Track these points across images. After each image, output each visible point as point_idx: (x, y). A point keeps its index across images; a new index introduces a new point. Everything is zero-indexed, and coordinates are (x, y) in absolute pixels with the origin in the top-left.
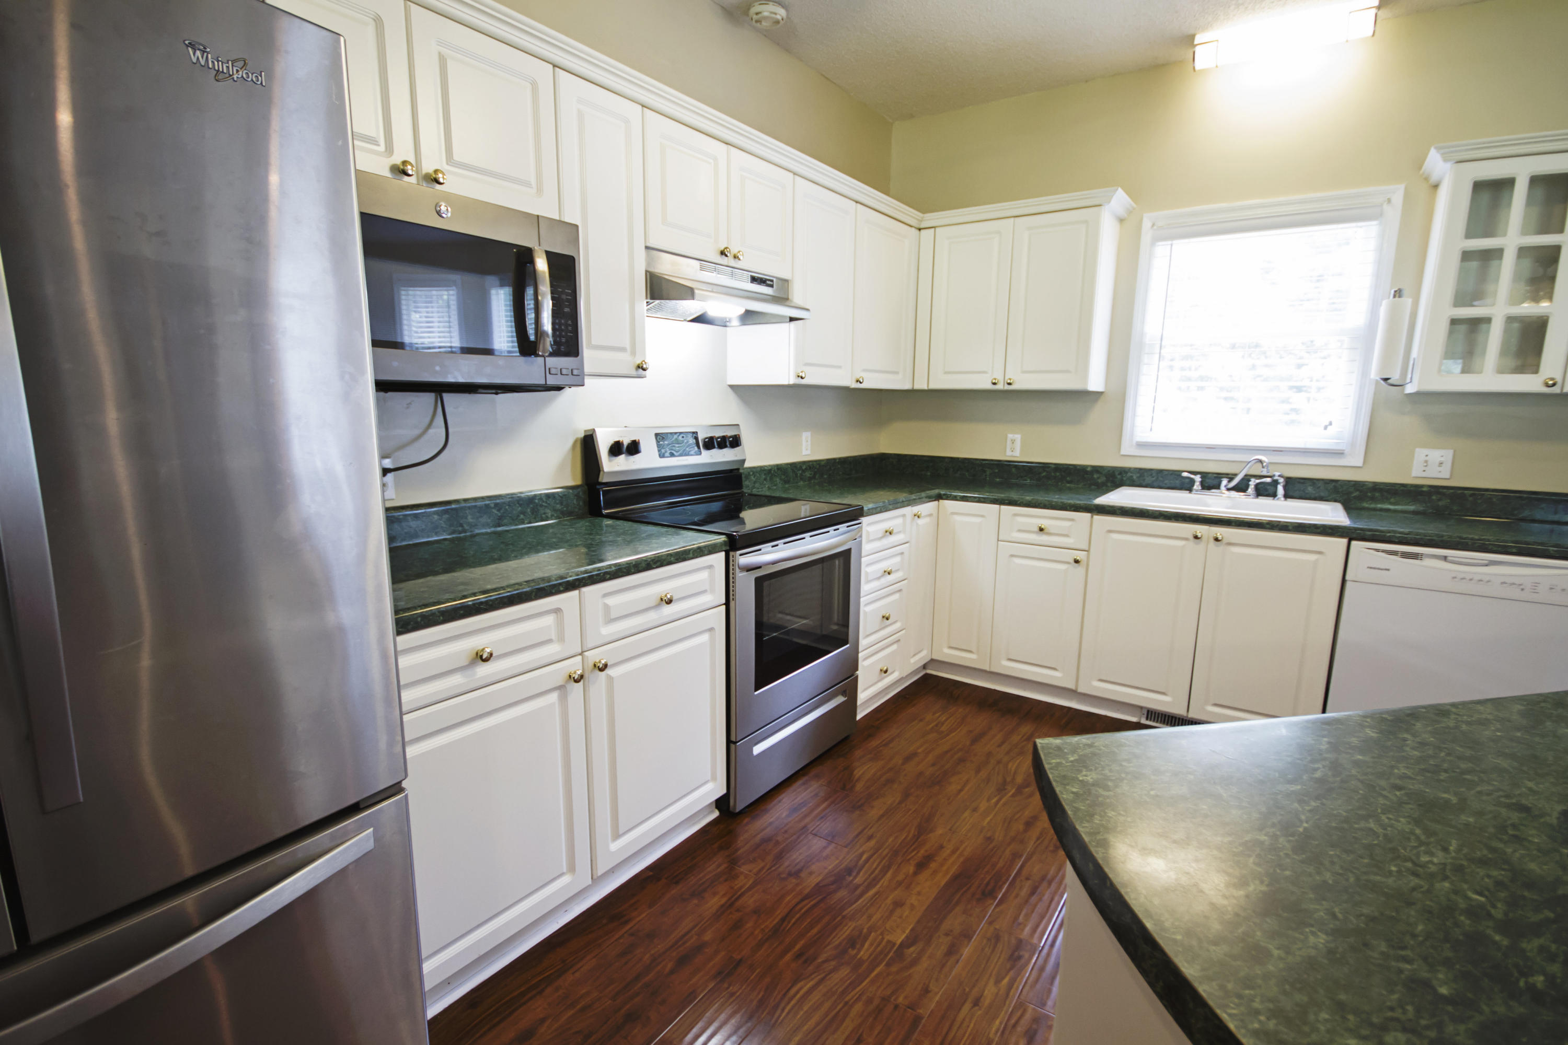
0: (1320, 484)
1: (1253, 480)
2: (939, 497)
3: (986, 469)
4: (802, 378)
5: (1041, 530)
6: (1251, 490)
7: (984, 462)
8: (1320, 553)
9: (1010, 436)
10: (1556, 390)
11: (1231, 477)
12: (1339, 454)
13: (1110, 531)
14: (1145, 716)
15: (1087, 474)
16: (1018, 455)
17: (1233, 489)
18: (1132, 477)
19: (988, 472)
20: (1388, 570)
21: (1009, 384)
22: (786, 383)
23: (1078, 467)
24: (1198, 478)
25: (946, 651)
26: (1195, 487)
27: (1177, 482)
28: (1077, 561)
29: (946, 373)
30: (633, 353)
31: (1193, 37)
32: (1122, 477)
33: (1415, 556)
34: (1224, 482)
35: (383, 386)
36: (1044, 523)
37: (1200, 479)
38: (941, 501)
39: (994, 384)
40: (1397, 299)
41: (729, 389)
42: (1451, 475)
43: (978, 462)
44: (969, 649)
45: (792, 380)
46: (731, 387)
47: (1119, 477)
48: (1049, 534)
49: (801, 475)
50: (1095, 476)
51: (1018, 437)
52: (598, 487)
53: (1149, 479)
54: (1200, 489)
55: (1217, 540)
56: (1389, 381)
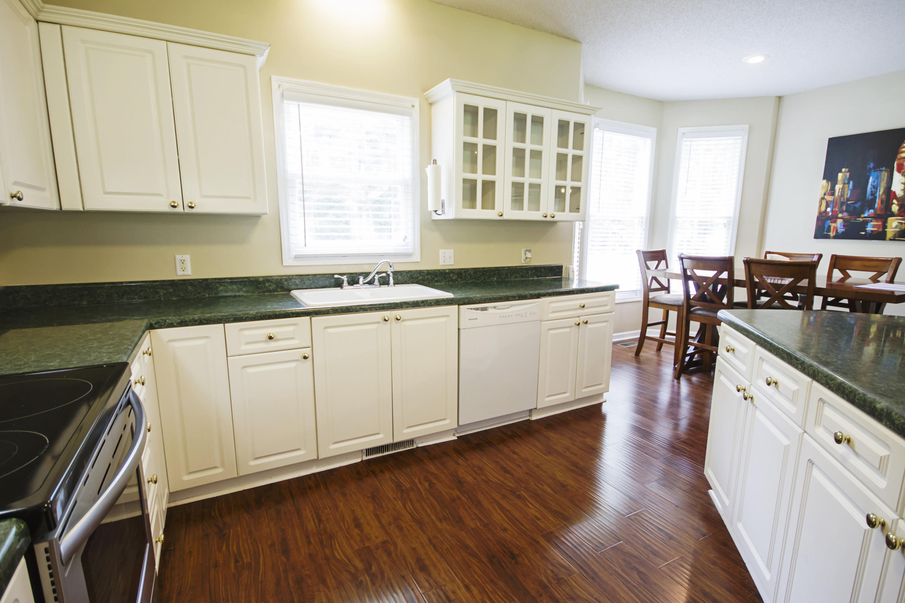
0: (404, 274)
1: (377, 275)
2: (151, 328)
3: (159, 290)
5: (271, 338)
7: (155, 284)
8: (447, 316)
9: (178, 257)
10: (502, 218)
11: (366, 275)
12: (409, 255)
13: (326, 328)
14: (365, 454)
15: (260, 284)
16: (190, 274)
17: (367, 283)
18: (295, 282)
20: (476, 319)
21: (191, 207)
23: (251, 279)
24: (345, 278)
25: (186, 478)
26: (344, 285)
27: (327, 282)
28: (305, 358)
29: (107, 193)
32: (288, 283)
33: (485, 309)
34: (361, 279)
36: (271, 331)
37: (347, 279)
39: (174, 207)
40: (435, 165)
42: (454, 263)
44: (214, 466)
47: (286, 283)
48: (277, 340)
51: (187, 258)
53: (308, 283)
54: (348, 285)
55: (397, 319)
56: (437, 212)
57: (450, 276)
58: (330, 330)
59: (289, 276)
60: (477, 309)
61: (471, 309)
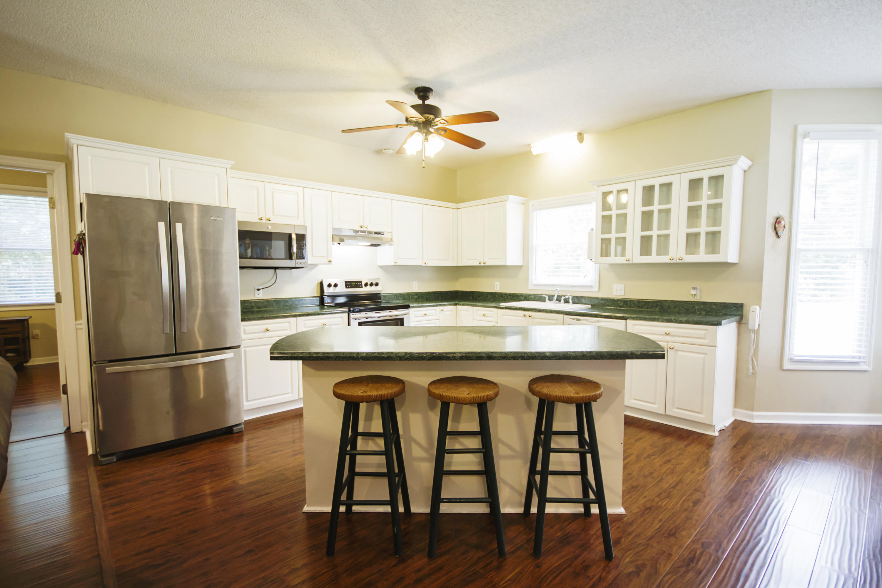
1: (562, 297)
2: (456, 304)
4: (396, 263)
5: (484, 315)
6: (562, 301)
7: (488, 293)
10: (630, 262)
12: (591, 287)
13: (503, 315)
15: (519, 297)
16: (499, 290)
17: (557, 300)
18: (532, 297)
19: (489, 296)
21: (484, 263)
22: (391, 265)
23: (516, 294)
24: (547, 297)
26: (546, 300)
29: (467, 260)
30: (328, 257)
31: (530, 145)
33: (579, 320)
34: (555, 298)
35: (241, 268)
38: (457, 306)
39: (480, 263)
40: (592, 231)
41: (379, 267)
42: (624, 294)
43: (486, 293)
45: (393, 264)
46: (379, 266)
47: (528, 297)
48: (487, 317)
49: (412, 297)
50: (521, 297)
51: (498, 283)
52: (324, 297)
53: (537, 298)
54: (548, 300)
55: (530, 317)
56: (592, 260)
57: (618, 303)
58: (504, 317)
59: (530, 294)
60: (574, 319)
61: (570, 318)
